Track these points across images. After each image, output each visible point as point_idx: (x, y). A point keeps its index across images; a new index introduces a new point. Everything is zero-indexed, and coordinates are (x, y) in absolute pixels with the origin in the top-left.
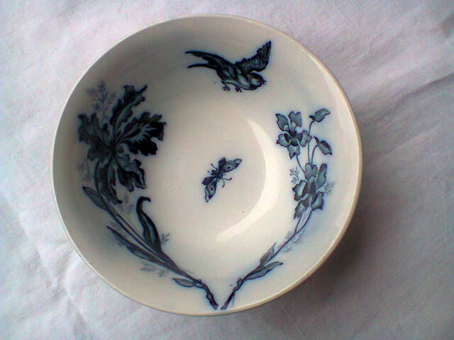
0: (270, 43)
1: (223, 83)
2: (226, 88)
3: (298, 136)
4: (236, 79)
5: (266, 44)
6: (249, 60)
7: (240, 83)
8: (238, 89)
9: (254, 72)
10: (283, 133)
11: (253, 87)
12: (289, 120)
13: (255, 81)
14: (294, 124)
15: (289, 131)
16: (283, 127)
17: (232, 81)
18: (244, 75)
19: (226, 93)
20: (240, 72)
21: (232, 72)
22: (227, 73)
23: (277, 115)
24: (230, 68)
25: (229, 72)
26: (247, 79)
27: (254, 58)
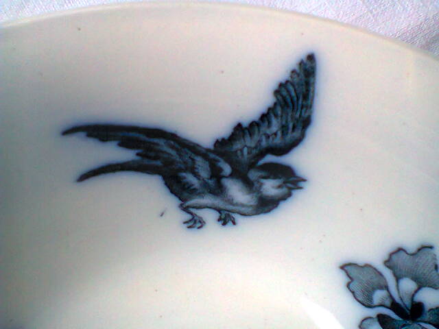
0: (311, 58)
1: (185, 209)
2: (195, 223)
3: (427, 317)
4: (218, 189)
5: (301, 63)
6: (254, 125)
7: (231, 202)
8: (226, 219)
9: (270, 158)
10: (373, 313)
11: (266, 205)
12: (388, 274)
13: (270, 187)
14: (408, 285)
15: (395, 306)
16: (370, 298)
17: (208, 200)
18: (240, 174)
19: (195, 234)
20: (227, 169)
21: (204, 173)
22: (190, 178)
23: (343, 268)
24: (199, 161)
25: (196, 175)
26: (249, 185)
27: (265, 117)
